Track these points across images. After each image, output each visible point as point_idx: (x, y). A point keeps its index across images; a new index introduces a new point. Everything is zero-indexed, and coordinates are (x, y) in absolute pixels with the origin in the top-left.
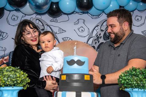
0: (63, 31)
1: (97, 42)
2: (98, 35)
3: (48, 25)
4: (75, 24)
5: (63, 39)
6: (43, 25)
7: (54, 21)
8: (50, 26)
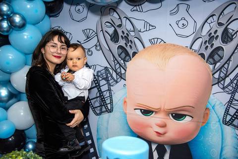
0: (151, 28)
1: (209, 46)
2: (211, 33)
3: (127, 18)
4: (171, 14)
5: (150, 41)
6: (120, 18)
7: (137, 10)
8: (131, 19)
